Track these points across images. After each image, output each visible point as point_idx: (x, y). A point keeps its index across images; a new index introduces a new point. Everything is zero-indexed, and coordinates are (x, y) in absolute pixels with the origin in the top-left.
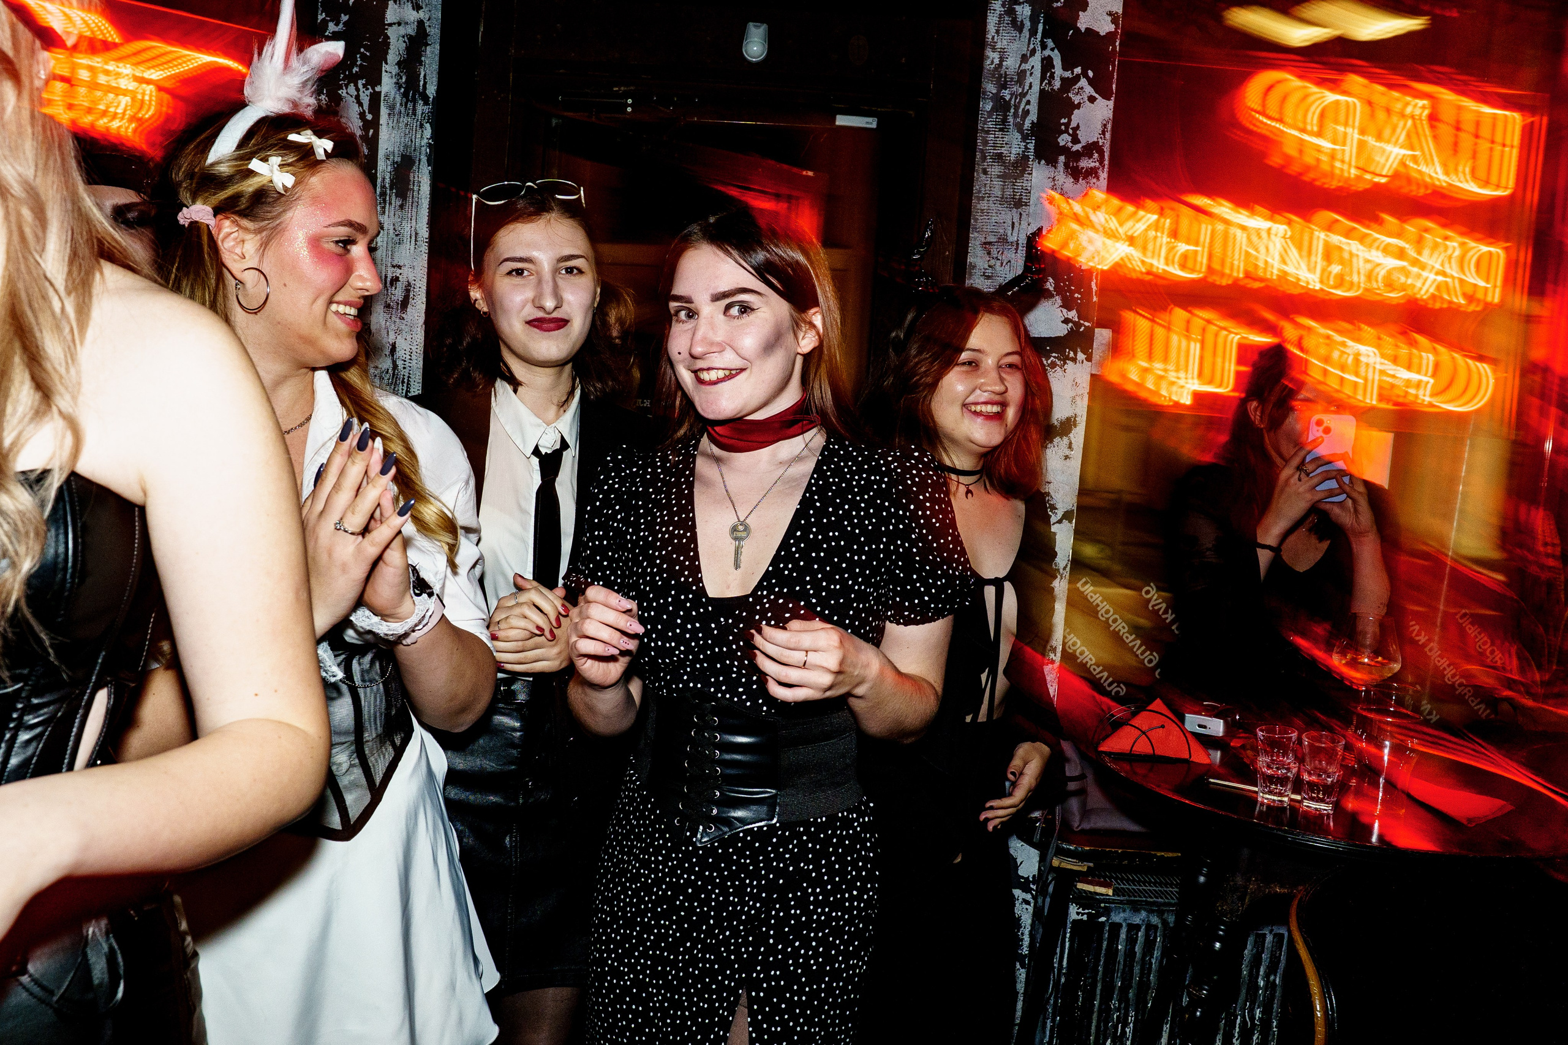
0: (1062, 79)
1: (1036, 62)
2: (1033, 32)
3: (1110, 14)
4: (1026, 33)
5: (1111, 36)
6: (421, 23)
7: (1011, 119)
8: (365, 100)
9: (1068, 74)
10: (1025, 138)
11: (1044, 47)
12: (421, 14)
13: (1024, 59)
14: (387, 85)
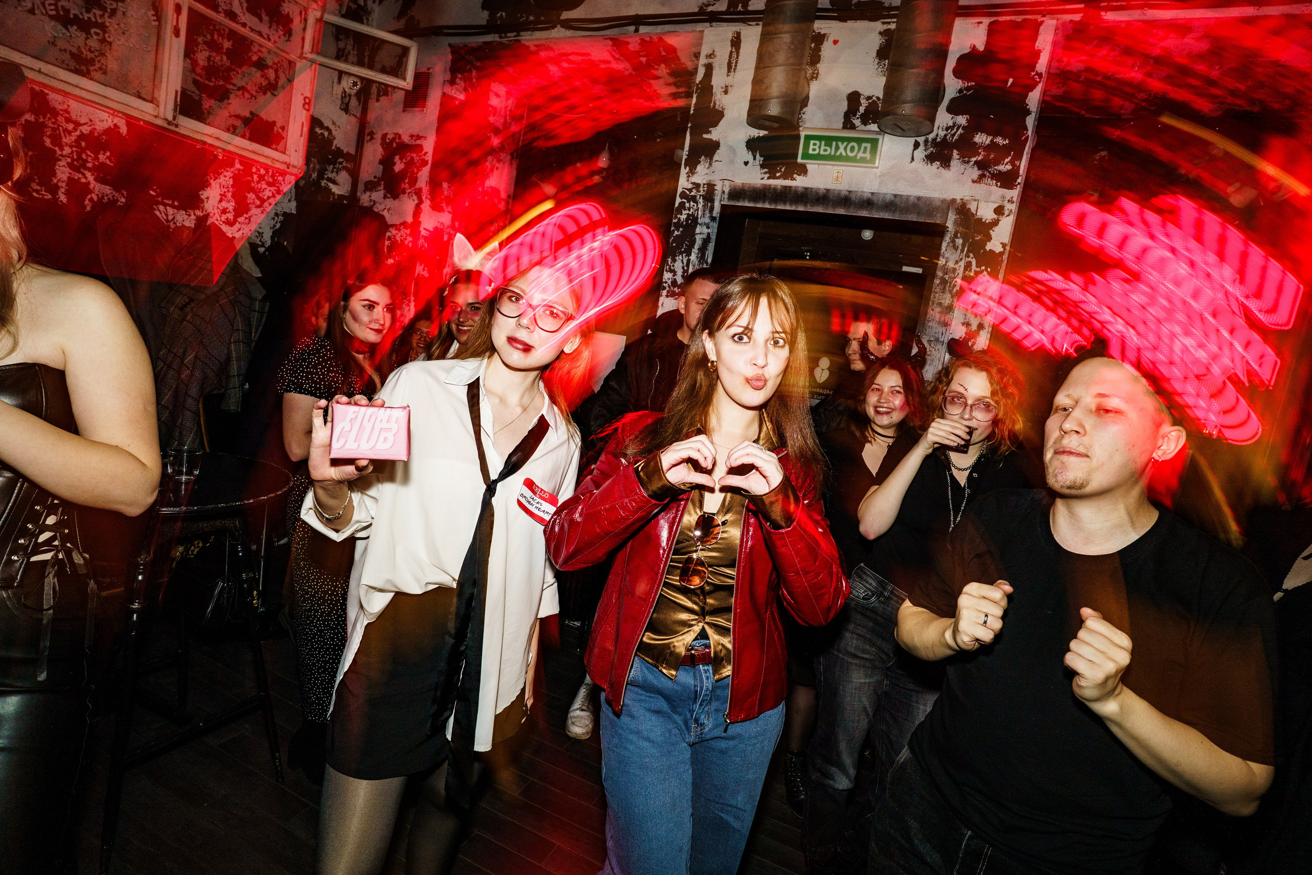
0: (975, 271)
1: (962, 264)
2: (962, 251)
3: (1002, 243)
4: (959, 251)
5: (1001, 254)
6: (709, 234)
7: (947, 288)
8: (685, 262)
9: (978, 269)
10: (952, 297)
11: (967, 257)
12: (709, 231)
13: (957, 262)
14: (693, 257)
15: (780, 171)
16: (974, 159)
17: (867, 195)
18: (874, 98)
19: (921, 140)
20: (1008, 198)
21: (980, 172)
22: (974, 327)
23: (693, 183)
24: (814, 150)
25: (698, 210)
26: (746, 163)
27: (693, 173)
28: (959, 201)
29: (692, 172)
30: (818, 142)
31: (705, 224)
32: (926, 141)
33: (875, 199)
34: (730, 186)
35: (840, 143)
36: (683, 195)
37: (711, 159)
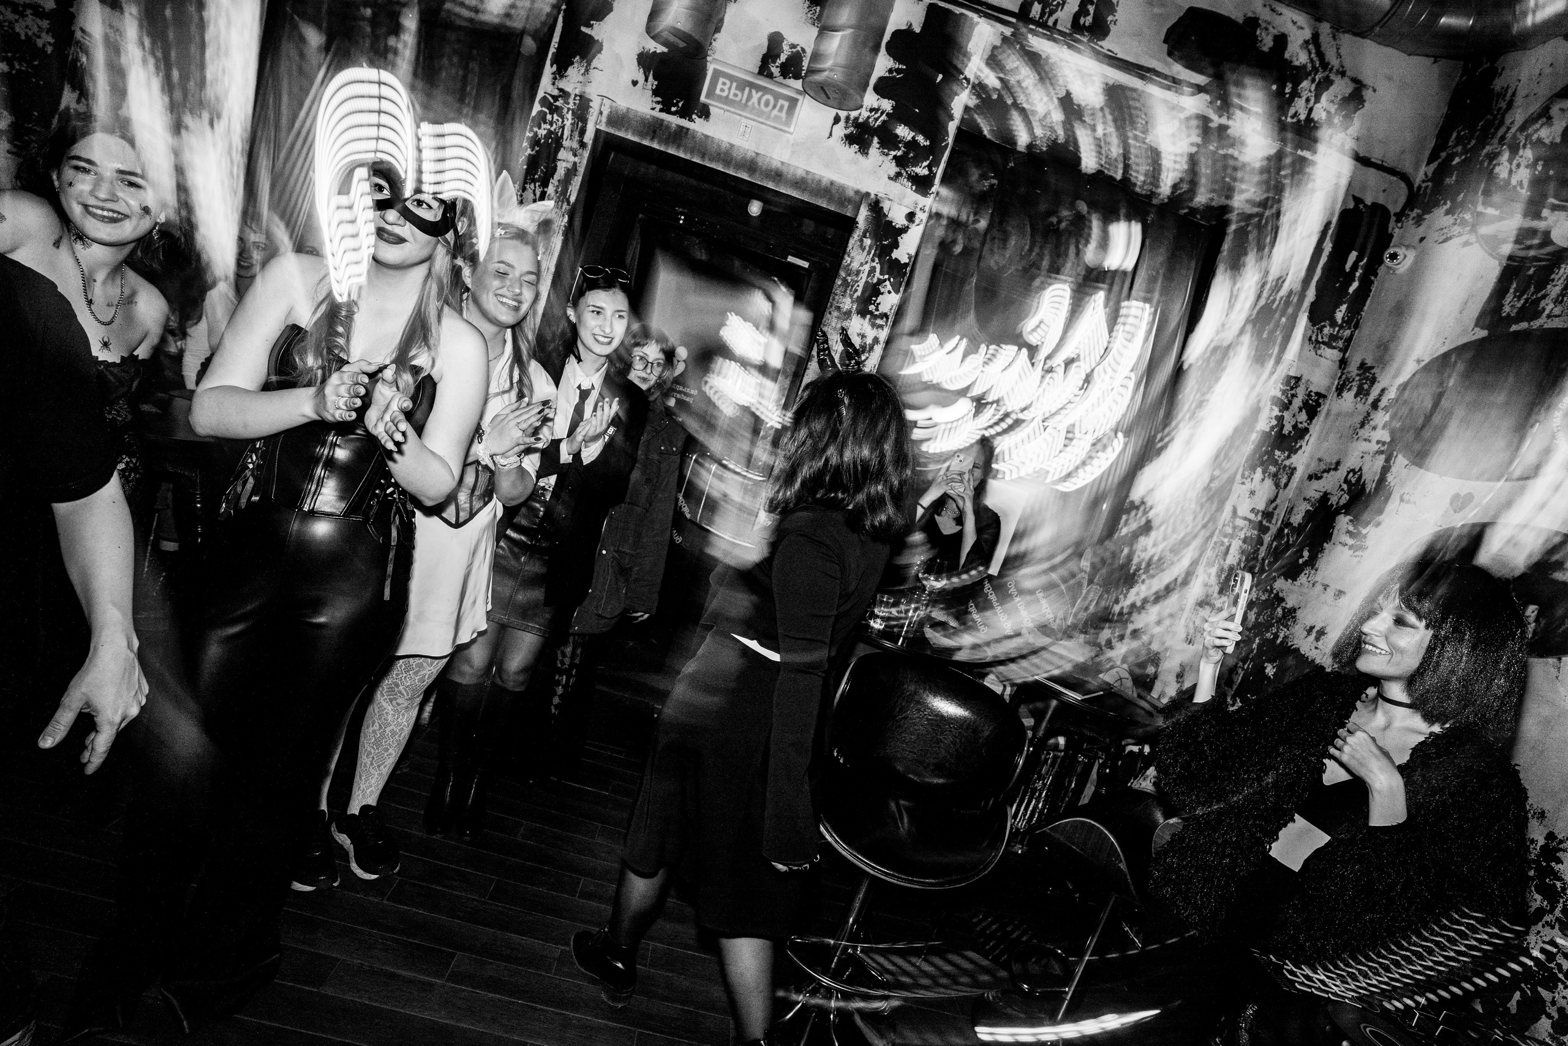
0: (878, 279)
1: (867, 268)
2: (869, 253)
3: (908, 254)
4: (865, 252)
5: (906, 265)
6: (575, 164)
7: (848, 292)
9: (881, 277)
10: (852, 302)
11: (873, 260)
12: (576, 159)
13: (862, 265)
14: (551, 190)
15: (676, 105)
16: (893, 153)
17: (775, 164)
18: (799, 48)
19: (843, 114)
20: (920, 206)
21: (898, 170)
22: (869, 341)
23: (561, 90)
24: (722, 90)
25: (563, 127)
26: (635, 83)
27: (562, 77)
28: (873, 196)
29: (561, 72)
30: (728, 83)
31: (571, 149)
32: (848, 118)
33: (784, 169)
34: (611, 107)
35: (754, 91)
36: (544, 102)
37: (589, 64)
